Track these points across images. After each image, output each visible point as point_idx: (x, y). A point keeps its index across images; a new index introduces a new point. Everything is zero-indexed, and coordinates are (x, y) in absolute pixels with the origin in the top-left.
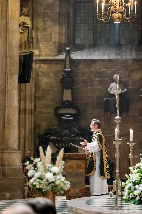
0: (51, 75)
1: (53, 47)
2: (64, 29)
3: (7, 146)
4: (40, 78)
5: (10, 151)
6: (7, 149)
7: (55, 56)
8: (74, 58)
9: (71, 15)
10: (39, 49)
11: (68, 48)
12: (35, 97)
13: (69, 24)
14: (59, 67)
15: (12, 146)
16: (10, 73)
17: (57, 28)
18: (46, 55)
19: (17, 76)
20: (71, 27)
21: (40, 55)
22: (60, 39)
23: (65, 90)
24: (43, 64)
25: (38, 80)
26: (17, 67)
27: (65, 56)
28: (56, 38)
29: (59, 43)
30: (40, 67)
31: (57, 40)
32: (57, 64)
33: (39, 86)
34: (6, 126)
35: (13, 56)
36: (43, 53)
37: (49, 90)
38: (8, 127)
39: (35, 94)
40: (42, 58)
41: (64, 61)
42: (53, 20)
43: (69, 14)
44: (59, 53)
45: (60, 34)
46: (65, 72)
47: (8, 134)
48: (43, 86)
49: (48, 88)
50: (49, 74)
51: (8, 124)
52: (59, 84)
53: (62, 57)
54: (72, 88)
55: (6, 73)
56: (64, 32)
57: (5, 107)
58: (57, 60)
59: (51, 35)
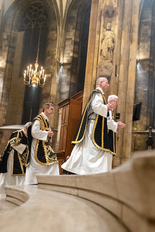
0: (142, 139)
1: (143, 127)
2: (149, 119)
3: (124, 156)
4: (137, 141)
5: (126, 159)
6: (124, 158)
7: (144, 131)
8: (153, 132)
9: (152, 113)
10: (137, 127)
11: (150, 127)
12: (134, 149)
13: (151, 117)
14: (146, 136)
15: (127, 157)
16: (128, 113)
17: (145, 119)
18: (140, 131)
19: (132, 115)
20: (152, 119)
21: (137, 130)
22: (147, 123)
23: (148, 146)
24: (138, 134)
25: (136, 141)
26: (132, 109)
27: (149, 131)
28: (145, 123)
29: (146, 125)
30: (137, 136)
31: (145, 124)
32: (145, 134)
33: (136, 144)
34: (124, 144)
35: (130, 102)
36: (139, 129)
37: (141, 146)
38: (125, 145)
39: (134, 148)
40: (138, 131)
41: (148, 133)
42: (144, 115)
43: (151, 113)
44: (146, 129)
45: (147, 121)
46: (149, 138)
47: (125, 149)
48: (138, 144)
49: (140, 145)
50: (141, 139)
51: (125, 142)
52: (145, 144)
53: (148, 131)
54: (152, 145)
55: (125, 113)
56: (148, 120)
57: (124, 132)
58: (145, 132)
59: (142, 121)
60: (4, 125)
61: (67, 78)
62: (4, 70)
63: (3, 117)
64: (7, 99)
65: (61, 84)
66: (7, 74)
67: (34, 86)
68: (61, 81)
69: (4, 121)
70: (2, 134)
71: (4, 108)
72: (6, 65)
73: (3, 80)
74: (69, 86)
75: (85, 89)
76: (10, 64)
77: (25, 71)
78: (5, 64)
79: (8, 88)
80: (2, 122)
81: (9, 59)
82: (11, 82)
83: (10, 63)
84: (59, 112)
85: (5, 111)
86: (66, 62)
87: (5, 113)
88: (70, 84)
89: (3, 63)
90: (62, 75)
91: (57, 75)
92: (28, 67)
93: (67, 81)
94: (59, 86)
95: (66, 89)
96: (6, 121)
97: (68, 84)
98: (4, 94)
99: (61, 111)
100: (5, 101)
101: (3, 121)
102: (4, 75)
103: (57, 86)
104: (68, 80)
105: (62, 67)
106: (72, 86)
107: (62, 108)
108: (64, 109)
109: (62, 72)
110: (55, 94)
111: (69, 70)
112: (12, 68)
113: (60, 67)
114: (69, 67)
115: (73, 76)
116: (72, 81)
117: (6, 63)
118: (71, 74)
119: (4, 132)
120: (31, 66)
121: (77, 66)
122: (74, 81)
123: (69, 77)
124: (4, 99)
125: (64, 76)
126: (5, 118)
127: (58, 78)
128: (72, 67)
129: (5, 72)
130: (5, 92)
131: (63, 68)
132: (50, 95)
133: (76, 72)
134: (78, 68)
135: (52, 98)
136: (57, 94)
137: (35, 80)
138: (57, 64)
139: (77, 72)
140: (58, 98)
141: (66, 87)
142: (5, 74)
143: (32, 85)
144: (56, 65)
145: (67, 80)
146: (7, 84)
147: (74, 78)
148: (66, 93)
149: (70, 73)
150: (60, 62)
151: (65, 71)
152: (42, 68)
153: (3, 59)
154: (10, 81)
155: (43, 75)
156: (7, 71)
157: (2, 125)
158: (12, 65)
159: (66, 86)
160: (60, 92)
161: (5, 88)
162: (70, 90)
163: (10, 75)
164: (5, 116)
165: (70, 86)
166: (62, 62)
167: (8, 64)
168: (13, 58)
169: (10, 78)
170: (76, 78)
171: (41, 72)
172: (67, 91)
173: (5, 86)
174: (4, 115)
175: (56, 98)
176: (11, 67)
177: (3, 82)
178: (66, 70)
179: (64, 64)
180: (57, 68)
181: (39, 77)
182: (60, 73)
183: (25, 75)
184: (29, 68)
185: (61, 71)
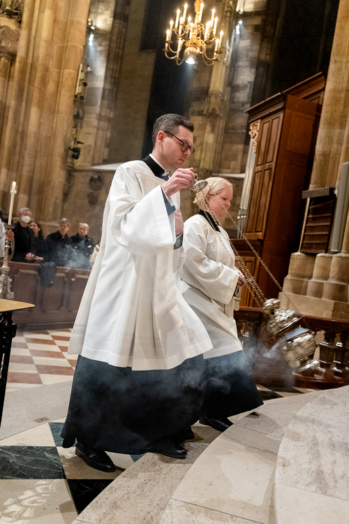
60: (105, 162)
61: (251, 50)
62: (108, 36)
63: (103, 145)
64: (113, 104)
65: (236, 66)
66: (114, 45)
67: (191, 61)
68: (235, 58)
69: (105, 152)
70: (101, 181)
71: (106, 124)
72: (113, 24)
73: (105, 59)
74: (254, 70)
75: (332, 67)
76: (122, 22)
77: (171, 23)
78: (110, 21)
79: (115, 78)
80: (101, 156)
81: (119, 10)
82: (121, 64)
83: (120, 19)
84: (250, 133)
85: (109, 130)
86: (250, 10)
87: (109, 134)
88: (258, 64)
89: (106, 20)
90: (239, 42)
91: (227, 43)
92: (178, 11)
93: (251, 58)
94: (230, 70)
95: (246, 76)
96: (110, 153)
97: (252, 66)
98: (106, 92)
99: (254, 131)
100: (109, 108)
101: (103, 154)
102: (107, 48)
103: (226, 71)
104: (253, 54)
105: (241, 22)
106: (261, 69)
107: (259, 121)
108: (266, 126)
109: (240, 35)
110: (221, 91)
111: (256, 28)
112: (126, 31)
113: (236, 24)
114: (257, 21)
115: (265, 44)
116: (263, 57)
117: (111, 19)
118: (262, 40)
119: (105, 179)
120: (186, 6)
121: (276, 20)
122: (268, 57)
123: (256, 47)
124: (106, 102)
125: (245, 44)
126: (108, 146)
127: (229, 50)
128: (264, 21)
129: (110, 40)
130: (108, 86)
131: (243, 24)
132: (210, 92)
133: (274, 33)
134: (278, 25)
135: (213, 99)
136: (224, 91)
137: (195, 45)
138: (228, 14)
139: (277, 34)
140: (226, 98)
141: (248, 72)
142: (110, 46)
143: (186, 58)
144: (226, 16)
145: (251, 54)
146: (115, 68)
147: (269, 50)
148: (246, 86)
149: (259, 36)
150: (237, 10)
151: (247, 32)
152: (214, 11)
153: (107, 10)
154: (119, 61)
155: (214, 33)
156: (114, 38)
157: (101, 162)
158: (125, 23)
159: (249, 69)
160: (231, 85)
161: (109, 79)
162: (255, 79)
163: (121, 46)
164: (108, 142)
165: (257, 69)
166: (242, 11)
167: (118, 21)
168: (127, 7)
169: (120, 55)
170: (271, 50)
171: (209, 24)
172: (249, 82)
173: (109, 73)
174: (106, 139)
175: (222, 100)
176: (123, 27)
177: (104, 65)
178: (250, 30)
179: (246, 15)
180: (229, 24)
181: (203, 38)
182: (235, 38)
183: (169, 33)
184: (181, 14)
185: (238, 32)
